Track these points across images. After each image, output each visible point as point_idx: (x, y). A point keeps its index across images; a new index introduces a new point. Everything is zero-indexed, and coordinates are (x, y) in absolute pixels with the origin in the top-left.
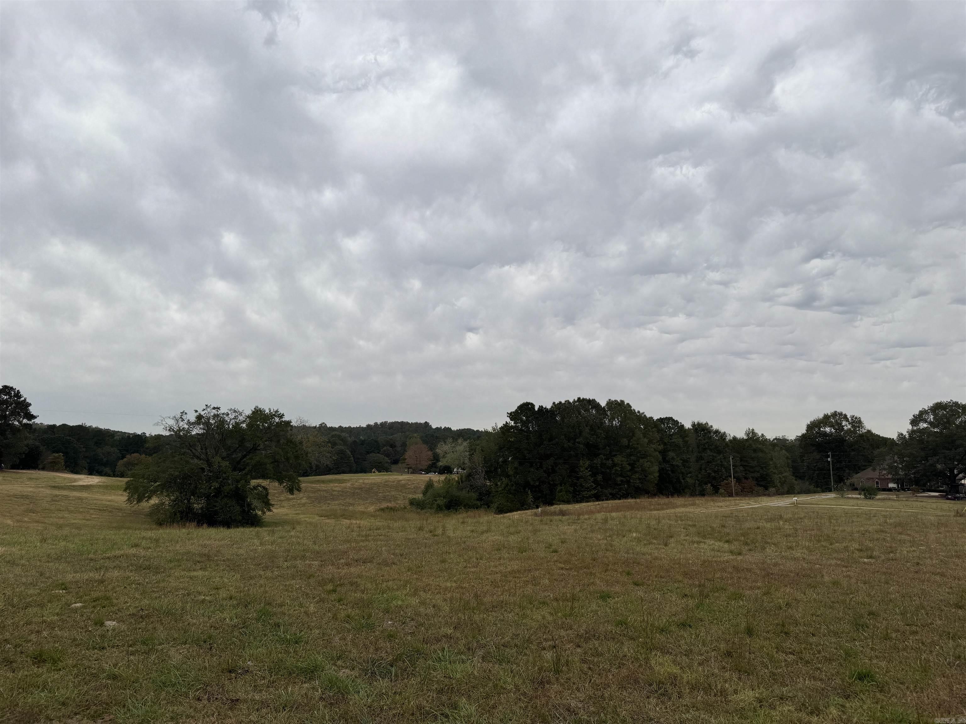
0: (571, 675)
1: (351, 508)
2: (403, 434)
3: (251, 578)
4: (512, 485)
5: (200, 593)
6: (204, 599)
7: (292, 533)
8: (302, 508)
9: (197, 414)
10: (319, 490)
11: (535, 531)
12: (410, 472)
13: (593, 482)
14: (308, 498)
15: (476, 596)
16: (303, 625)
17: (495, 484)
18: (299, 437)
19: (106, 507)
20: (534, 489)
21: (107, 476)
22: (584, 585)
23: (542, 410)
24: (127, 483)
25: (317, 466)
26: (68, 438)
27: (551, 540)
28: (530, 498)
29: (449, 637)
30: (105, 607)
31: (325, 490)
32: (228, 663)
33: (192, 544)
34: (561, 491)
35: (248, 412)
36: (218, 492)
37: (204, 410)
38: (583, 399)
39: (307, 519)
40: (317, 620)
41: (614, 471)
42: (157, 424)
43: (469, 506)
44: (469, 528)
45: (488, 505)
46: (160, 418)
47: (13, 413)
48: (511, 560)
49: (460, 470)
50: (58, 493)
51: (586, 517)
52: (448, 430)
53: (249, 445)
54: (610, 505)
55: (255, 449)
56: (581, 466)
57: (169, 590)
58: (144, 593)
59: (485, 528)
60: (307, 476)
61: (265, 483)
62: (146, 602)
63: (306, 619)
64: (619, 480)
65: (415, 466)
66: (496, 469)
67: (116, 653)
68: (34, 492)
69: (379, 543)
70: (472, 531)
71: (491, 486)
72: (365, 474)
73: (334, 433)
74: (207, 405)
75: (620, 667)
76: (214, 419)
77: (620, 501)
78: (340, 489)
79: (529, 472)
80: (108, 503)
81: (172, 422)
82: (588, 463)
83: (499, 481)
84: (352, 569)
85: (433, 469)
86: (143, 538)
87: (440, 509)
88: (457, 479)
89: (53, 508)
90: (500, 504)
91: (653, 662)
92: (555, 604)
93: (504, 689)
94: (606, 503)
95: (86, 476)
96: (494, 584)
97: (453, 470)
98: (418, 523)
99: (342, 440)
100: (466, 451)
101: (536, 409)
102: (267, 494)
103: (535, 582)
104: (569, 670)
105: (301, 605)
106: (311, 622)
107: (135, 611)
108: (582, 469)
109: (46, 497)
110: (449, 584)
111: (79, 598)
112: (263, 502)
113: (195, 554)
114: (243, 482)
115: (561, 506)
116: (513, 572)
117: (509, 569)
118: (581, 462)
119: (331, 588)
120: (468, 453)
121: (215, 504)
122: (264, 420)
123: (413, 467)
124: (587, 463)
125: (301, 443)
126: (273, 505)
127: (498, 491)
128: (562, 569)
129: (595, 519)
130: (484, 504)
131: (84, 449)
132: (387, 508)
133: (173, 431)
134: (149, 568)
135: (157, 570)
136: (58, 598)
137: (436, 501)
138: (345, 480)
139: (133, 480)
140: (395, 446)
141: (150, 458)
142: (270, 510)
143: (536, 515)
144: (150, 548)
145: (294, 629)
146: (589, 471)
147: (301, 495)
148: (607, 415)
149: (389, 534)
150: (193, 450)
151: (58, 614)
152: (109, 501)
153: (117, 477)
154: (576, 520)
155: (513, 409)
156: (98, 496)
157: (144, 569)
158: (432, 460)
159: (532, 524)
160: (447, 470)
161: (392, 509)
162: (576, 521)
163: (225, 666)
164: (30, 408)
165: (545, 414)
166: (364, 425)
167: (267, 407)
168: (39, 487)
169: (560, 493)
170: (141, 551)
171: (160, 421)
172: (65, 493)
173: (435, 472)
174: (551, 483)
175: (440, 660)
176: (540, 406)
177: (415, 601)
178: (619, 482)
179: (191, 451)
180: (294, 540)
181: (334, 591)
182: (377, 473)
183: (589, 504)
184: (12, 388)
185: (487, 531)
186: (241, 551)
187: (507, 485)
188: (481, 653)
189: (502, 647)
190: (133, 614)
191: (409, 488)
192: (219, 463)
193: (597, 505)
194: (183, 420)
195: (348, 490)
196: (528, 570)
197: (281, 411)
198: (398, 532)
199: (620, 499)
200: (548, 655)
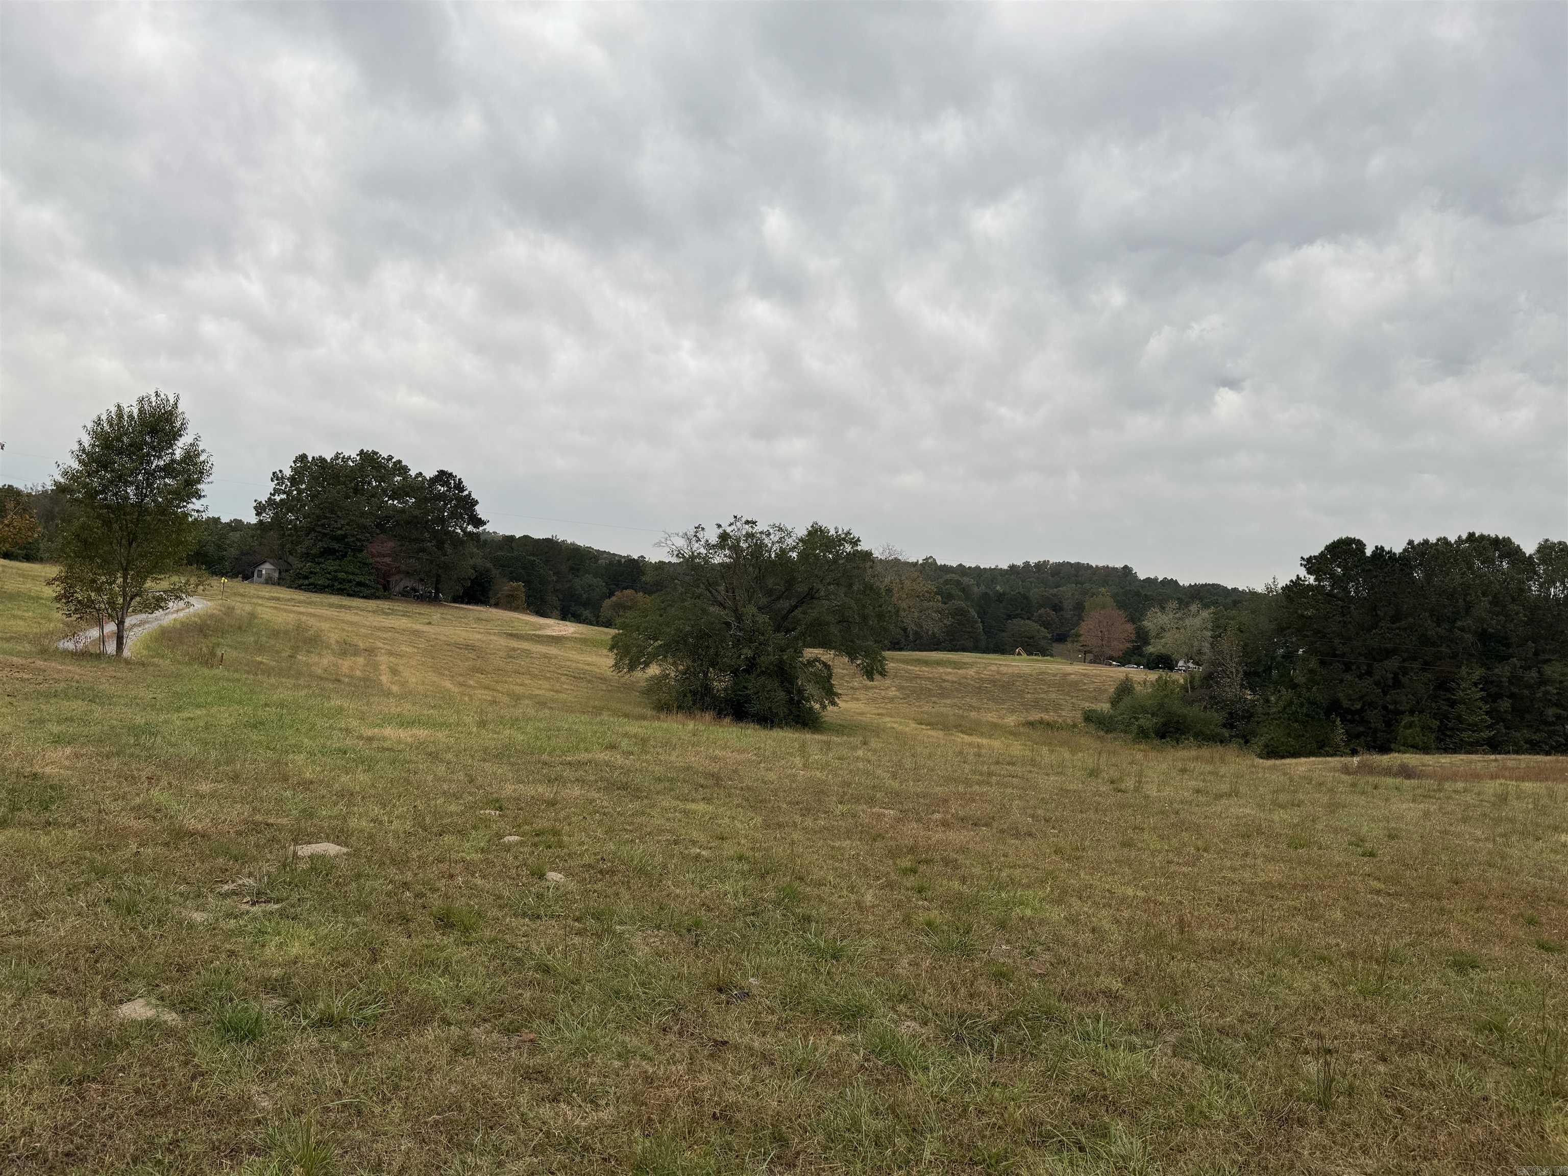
0: (1355, 1117)
1: (973, 714)
2: (1079, 586)
3: (780, 826)
4: (1302, 705)
5: (694, 843)
6: (699, 854)
7: (860, 753)
8: (889, 706)
9: (721, 530)
10: (918, 677)
11: (1333, 807)
12: (1088, 659)
13: (1487, 713)
14: (900, 688)
15: (1182, 925)
16: (851, 925)
17: (1264, 699)
18: (887, 581)
19: (584, 674)
20: (1349, 717)
21: (587, 624)
22: (1419, 934)
23: (1381, 555)
24: (614, 637)
25: (916, 633)
26: (532, 558)
27: (1365, 829)
28: (1339, 733)
29: (1110, 995)
30: (550, 847)
31: (930, 678)
32: (718, 974)
33: (697, 753)
34: (1410, 725)
35: (802, 532)
36: (752, 665)
37: (731, 524)
38: (1482, 537)
39: (895, 726)
40: (874, 921)
41: (1540, 695)
42: (658, 544)
43: (1206, 737)
44: (1194, 783)
45: (1246, 740)
46: (663, 535)
47: (453, 515)
48: (1268, 859)
49: (1191, 665)
50: (516, 646)
51: (1460, 785)
52: (1171, 584)
53: (802, 588)
54: (1523, 765)
55: (810, 596)
56: (1462, 679)
57: (649, 830)
58: (609, 831)
59: (1225, 787)
60: (901, 649)
61: (826, 656)
62: (612, 846)
63: (857, 916)
64: (1550, 713)
65: (1097, 649)
66: (1269, 669)
67: (555, 929)
68: (483, 642)
69: (1009, 790)
70: (1198, 791)
71: (1254, 701)
72: (1002, 657)
73: (949, 576)
74: (735, 517)
75: (1468, 1121)
76: (746, 541)
77: (1548, 758)
78: (955, 679)
79: (1341, 681)
80: (586, 667)
81: (681, 543)
82: (1479, 673)
83: (1273, 694)
84: (951, 835)
85: (1136, 658)
86: (626, 735)
87: (1143, 735)
88: (1182, 681)
89: (509, 667)
90: (1272, 738)
91: (1549, 1124)
92: (1347, 964)
93: (1206, 1117)
94: (1515, 759)
95: (557, 621)
96: (1223, 904)
97: (1177, 663)
98: (1090, 763)
99: (963, 590)
100: (1206, 628)
101: (1369, 552)
102: (830, 676)
103: (1312, 912)
104: (1351, 1106)
105: (852, 889)
106: (865, 923)
107: (592, 860)
108: (1463, 685)
109: (499, 650)
110: (1130, 892)
111: (517, 828)
112: (824, 688)
113: (697, 772)
114: (790, 651)
115: (1407, 755)
116: (1266, 886)
117: (1262, 878)
118: (1464, 670)
119: (909, 864)
120: (1209, 634)
121: (746, 685)
122: (827, 547)
123: (1095, 650)
124: (1477, 673)
125: (889, 591)
126: (837, 695)
127: (1268, 714)
128: (1378, 892)
129: (1479, 794)
130: (1237, 736)
131: (554, 578)
132: (1041, 722)
133: (684, 557)
134: (625, 787)
135: (636, 793)
136: (486, 822)
137: (1137, 719)
138: (965, 663)
139: (622, 635)
140: (1061, 609)
141: (648, 599)
142: (834, 703)
143: (1346, 770)
144: (632, 753)
145: (834, 931)
146: (1482, 690)
147: (888, 682)
148: (1536, 573)
149: (1030, 776)
150: (714, 591)
151: (483, 851)
152: (589, 665)
153: (602, 626)
154: (1434, 791)
155: (1316, 550)
156: (573, 655)
157: (618, 789)
158: (1133, 641)
159: (1331, 790)
160: (1165, 662)
161: (1049, 725)
162: (1432, 794)
163: (712, 979)
164: (476, 508)
165: (1387, 564)
166: (1004, 566)
167: (832, 525)
168: (490, 634)
169: (1408, 729)
170: (618, 757)
171: (663, 540)
172: (525, 645)
173: (1138, 665)
174: (1391, 707)
175: (1086, 1037)
176: (1376, 547)
177: (1056, 914)
178: (1550, 719)
179: (710, 592)
180: (860, 765)
181: (914, 871)
182: (1025, 656)
183: (1474, 757)
184: (451, 474)
185: (1230, 795)
186: (772, 776)
187: (1291, 703)
188: (1172, 1038)
189: (1217, 1035)
190: (590, 866)
191: (1083, 690)
192: (753, 616)
193: (1492, 760)
194: (698, 540)
195: (969, 681)
196: (1302, 886)
197: (855, 534)
198: (1048, 775)
199: (1548, 753)
200: (1312, 1067)
